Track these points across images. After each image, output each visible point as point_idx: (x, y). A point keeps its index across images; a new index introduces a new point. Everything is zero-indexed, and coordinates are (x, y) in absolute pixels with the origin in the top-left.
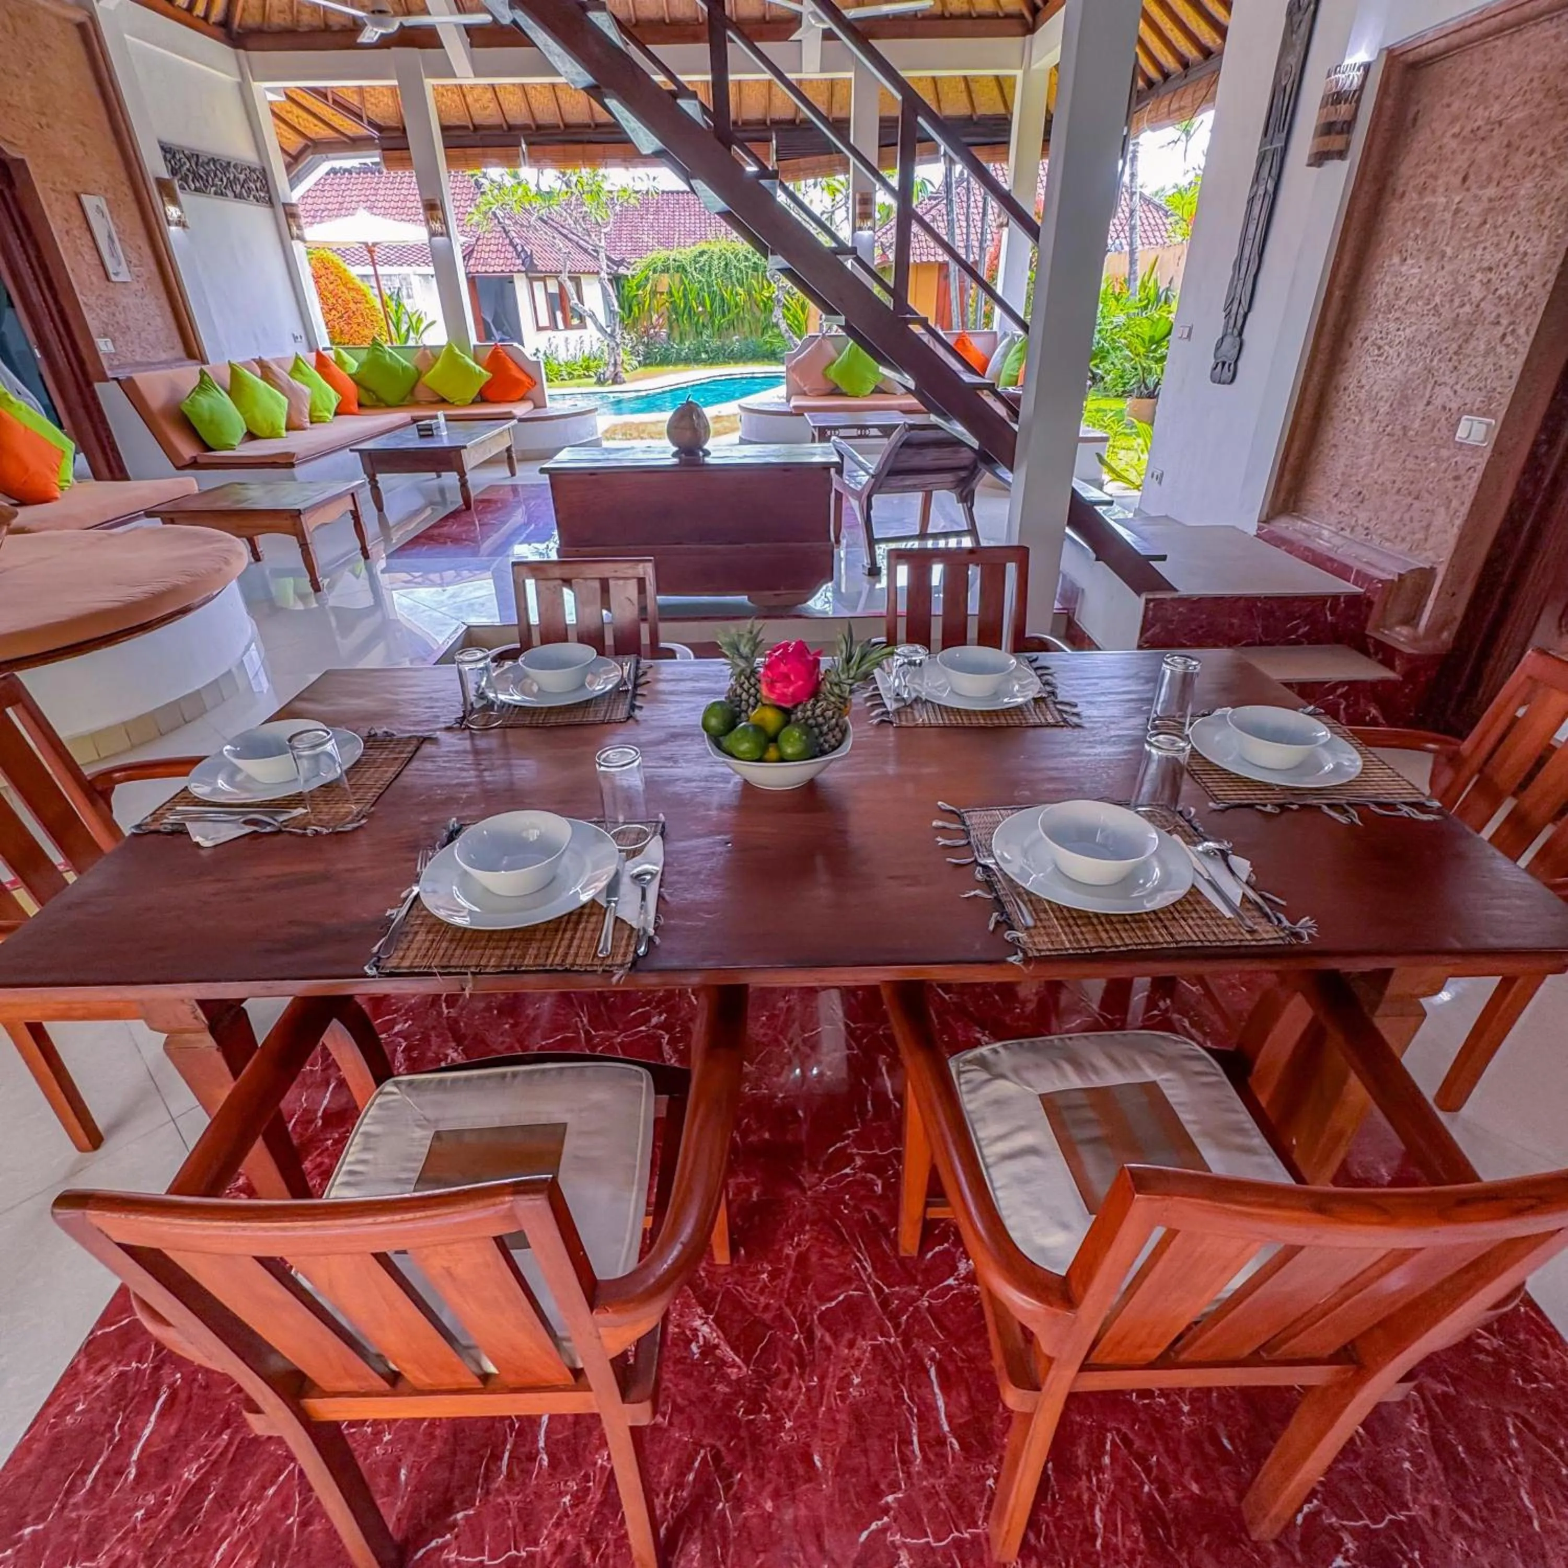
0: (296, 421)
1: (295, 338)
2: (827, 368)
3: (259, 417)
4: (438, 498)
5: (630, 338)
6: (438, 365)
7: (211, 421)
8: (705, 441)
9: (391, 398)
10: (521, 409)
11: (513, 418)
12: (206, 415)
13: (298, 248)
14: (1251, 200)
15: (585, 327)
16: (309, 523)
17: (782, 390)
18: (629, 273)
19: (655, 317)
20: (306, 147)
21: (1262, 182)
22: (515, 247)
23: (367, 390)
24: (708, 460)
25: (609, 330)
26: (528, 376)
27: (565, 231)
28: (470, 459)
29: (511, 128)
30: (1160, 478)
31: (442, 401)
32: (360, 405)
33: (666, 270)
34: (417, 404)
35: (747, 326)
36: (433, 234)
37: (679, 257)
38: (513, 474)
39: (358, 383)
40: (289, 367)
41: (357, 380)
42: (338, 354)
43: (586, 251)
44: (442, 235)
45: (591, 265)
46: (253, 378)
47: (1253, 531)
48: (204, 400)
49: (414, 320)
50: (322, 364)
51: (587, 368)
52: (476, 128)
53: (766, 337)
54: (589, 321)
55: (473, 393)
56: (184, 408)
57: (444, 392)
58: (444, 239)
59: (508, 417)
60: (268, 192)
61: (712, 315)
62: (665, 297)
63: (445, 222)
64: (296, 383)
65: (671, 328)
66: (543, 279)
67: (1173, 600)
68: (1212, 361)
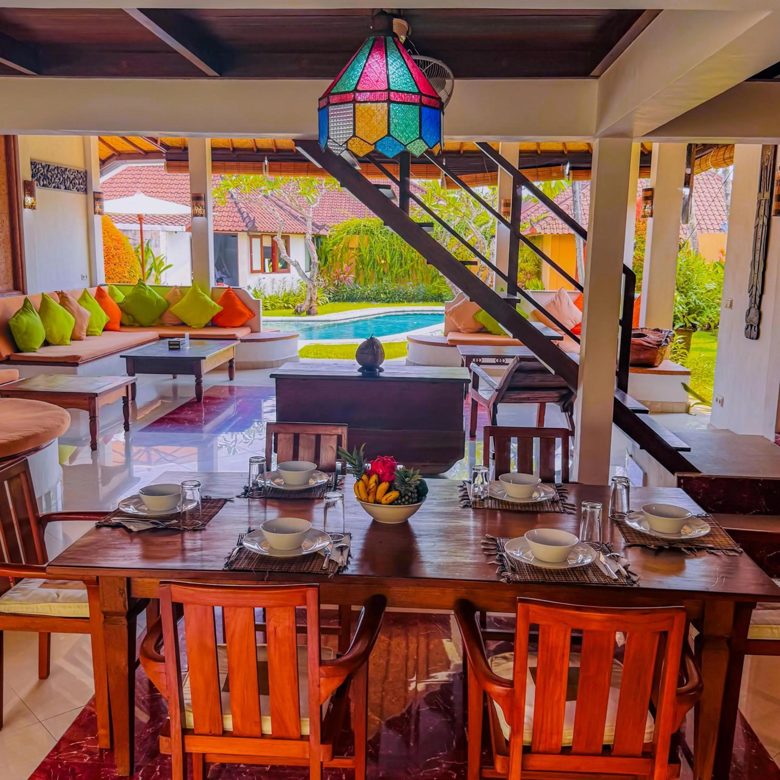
0: (78, 334)
1: (83, 277)
2: (476, 314)
3: (55, 331)
4: (171, 394)
5: (323, 281)
6: (184, 300)
7: (26, 333)
8: (382, 362)
9: (144, 320)
10: (242, 333)
11: (236, 339)
12: (24, 329)
13: (97, 219)
14: (757, 227)
15: (289, 272)
16: (100, 403)
17: (441, 327)
18: (328, 233)
19: (345, 266)
20: (113, 155)
21: (761, 218)
22: (242, 214)
23: (128, 314)
24: (381, 374)
25: (308, 274)
26: (250, 310)
27: (281, 203)
28: (206, 367)
29: (259, 150)
30: (722, 402)
31: (183, 325)
32: (122, 325)
33: (357, 232)
34: (162, 325)
35: (419, 275)
36: (195, 215)
37: (369, 224)
38: (231, 379)
39: (122, 309)
40: (79, 296)
41: (122, 307)
42: (111, 289)
43: (296, 218)
44: (202, 216)
45: (300, 229)
46: (55, 303)
47: (773, 440)
48: (25, 319)
49: (157, 263)
50: (100, 295)
51: (287, 302)
52: (235, 149)
53: (435, 284)
54: (292, 268)
55: (207, 319)
56: (11, 323)
57: (185, 319)
58: (203, 218)
59: (233, 338)
60: (86, 185)
61: (391, 266)
62: (354, 252)
63: (206, 208)
64: (83, 309)
65: (358, 275)
66: (261, 237)
67: (697, 478)
68: (745, 325)
